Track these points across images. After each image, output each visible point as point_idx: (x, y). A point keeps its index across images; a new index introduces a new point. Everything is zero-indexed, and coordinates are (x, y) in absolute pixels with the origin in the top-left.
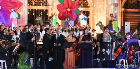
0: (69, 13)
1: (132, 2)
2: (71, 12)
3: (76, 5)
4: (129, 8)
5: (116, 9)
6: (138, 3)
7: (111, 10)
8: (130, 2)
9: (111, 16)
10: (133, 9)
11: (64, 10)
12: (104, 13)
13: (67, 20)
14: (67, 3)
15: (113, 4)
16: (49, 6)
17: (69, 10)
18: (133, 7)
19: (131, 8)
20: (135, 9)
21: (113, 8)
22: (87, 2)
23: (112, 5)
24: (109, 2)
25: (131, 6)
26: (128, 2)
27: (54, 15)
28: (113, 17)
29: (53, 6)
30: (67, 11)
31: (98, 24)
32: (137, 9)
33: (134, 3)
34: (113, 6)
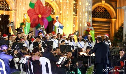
0: (40, 20)
1: (100, 11)
2: (42, 18)
4: (96, 17)
5: (90, 17)
6: (105, 12)
7: (85, 18)
8: (98, 10)
9: (88, 24)
10: (100, 18)
11: (35, 16)
12: (71, 21)
13: (42, 28)
14: (38, 8)
15: (87, 12)
16: (12, 11)
17: (40, 16)
18: (100, 16)
19: (98, 17)
20: (102, 18)
21: (87, 16)
22: (52, 9)
23: (85, 12)
24: (83, 9)
25: (98, 15)
26: (96, 10)
27: (26, 21)
28: (90, 26)
29: (16, 11)
30: (38, 17)
31: (75, 33)
32: (104, 18)
33: (101, 12)
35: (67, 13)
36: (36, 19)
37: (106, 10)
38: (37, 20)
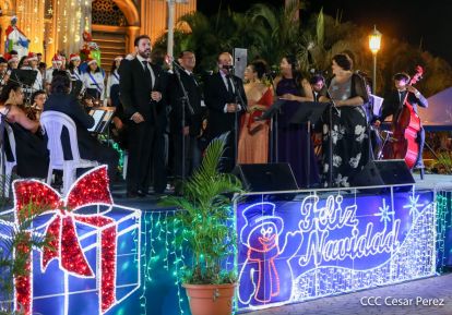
1: (103, 8)
5: (87, 22)
6: (115, 11)
7: (75, 23)
9: (86, 36)
15: (80, 9)
20: (109, 24)
21: (80, 17)
24: (71, 2)
28: (91, 41)
33: (107, 10)
37: (116, 7)
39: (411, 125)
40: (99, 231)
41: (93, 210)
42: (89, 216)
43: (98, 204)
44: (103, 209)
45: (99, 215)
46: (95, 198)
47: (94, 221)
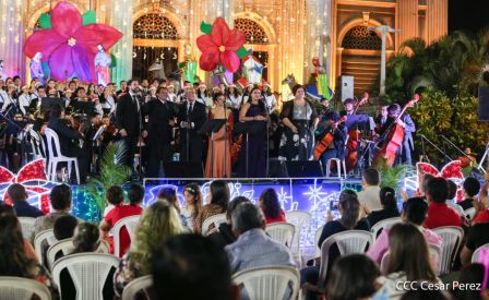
0: (222, 57)
1: (361, 35)
2: (227, 53)
3: (238, 37)
5: (326, 49)
6: (373, 37)
7: (315, 50)
8: (357, 34)
9: (315, 63)
10: (362, 48)
11: (212, 50)
13: (217, 71)
14: (218, 34)
15: (319, 38)
16: (179, 41)
17: (222, 49)
18: (362, 45)
20: (367, 49)
21: (318, 45)
22: (263, 33)
24: (311, 33)
25: (358, 43)
26: (352, 34)
27: (190, 60)
28: (319, 66)
29: (189, 39)
30: (219, 50)
31: (286, 80)
32: (371, 49)
33: (365, 36)
34: (318, 43)
35: (292, 41)
36: (214, 56)
37: (373, 34)
38: (217, 57)
39: (393, 139)
40: (39, 195)
41: (36, 183)
42: (33, 186)
43: (39, 180)
44: (42, 183)
45: (39, 186)
46: (36, 176)
47: (35, 190)
